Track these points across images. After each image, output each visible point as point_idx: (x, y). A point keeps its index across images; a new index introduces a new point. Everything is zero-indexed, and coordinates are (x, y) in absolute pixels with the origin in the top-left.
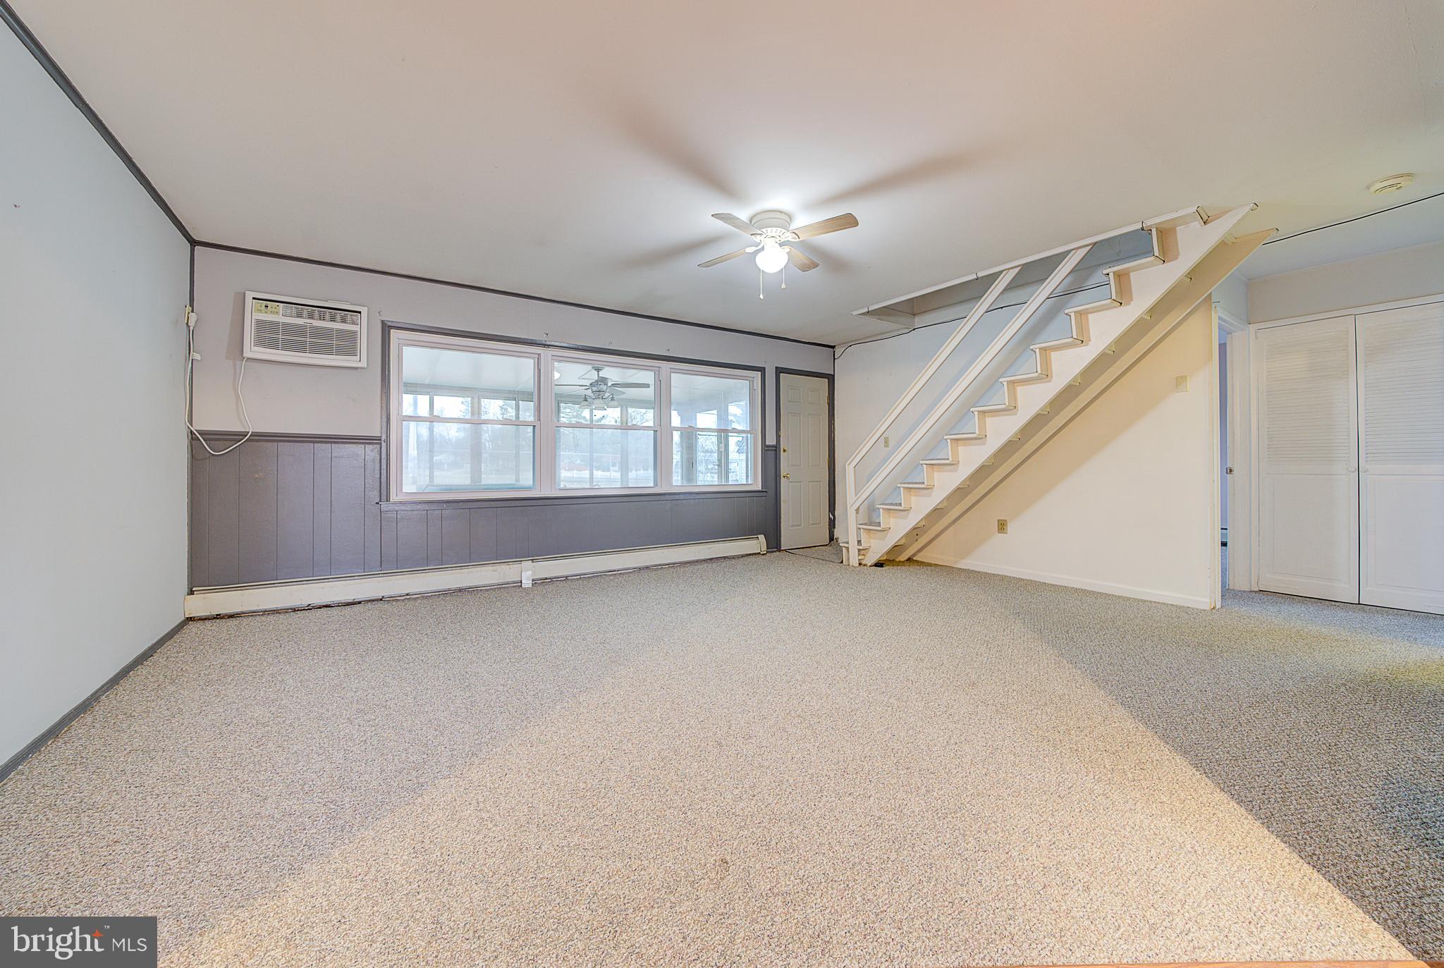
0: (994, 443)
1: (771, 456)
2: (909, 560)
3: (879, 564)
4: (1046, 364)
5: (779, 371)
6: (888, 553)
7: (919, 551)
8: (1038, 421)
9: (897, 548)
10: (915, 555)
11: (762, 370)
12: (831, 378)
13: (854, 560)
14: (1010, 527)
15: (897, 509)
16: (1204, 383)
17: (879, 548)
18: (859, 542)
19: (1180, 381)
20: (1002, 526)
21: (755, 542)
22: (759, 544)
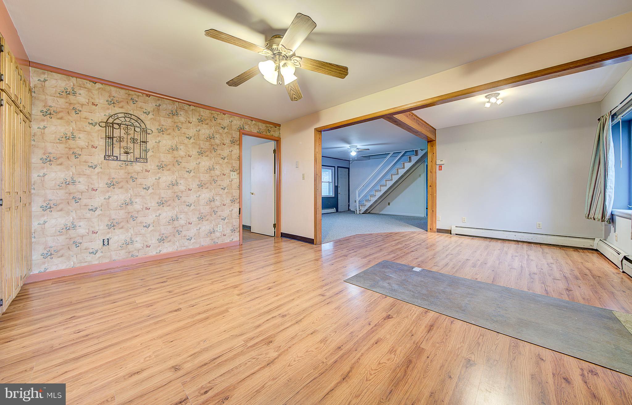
0: (388, 187)
1: (336, 188)
2: (369, 213)
3: (363, 213)
4: (398, 172)
5: (338, 167)
6: (364, 212)
7: (371, 211)
8: (397, 182)
9: (367, 210)
10: (370, 212)
11: (334, 167)
12: (349, 169)
13: (358, 213)
14: (390, 204)
15: (368, 201)
16: (423, 176)
17: (363, 209)
18: (359, 209)
19: (420, 175)
20: (389, 204)
21: (333, 209)
22: (334, 210)
